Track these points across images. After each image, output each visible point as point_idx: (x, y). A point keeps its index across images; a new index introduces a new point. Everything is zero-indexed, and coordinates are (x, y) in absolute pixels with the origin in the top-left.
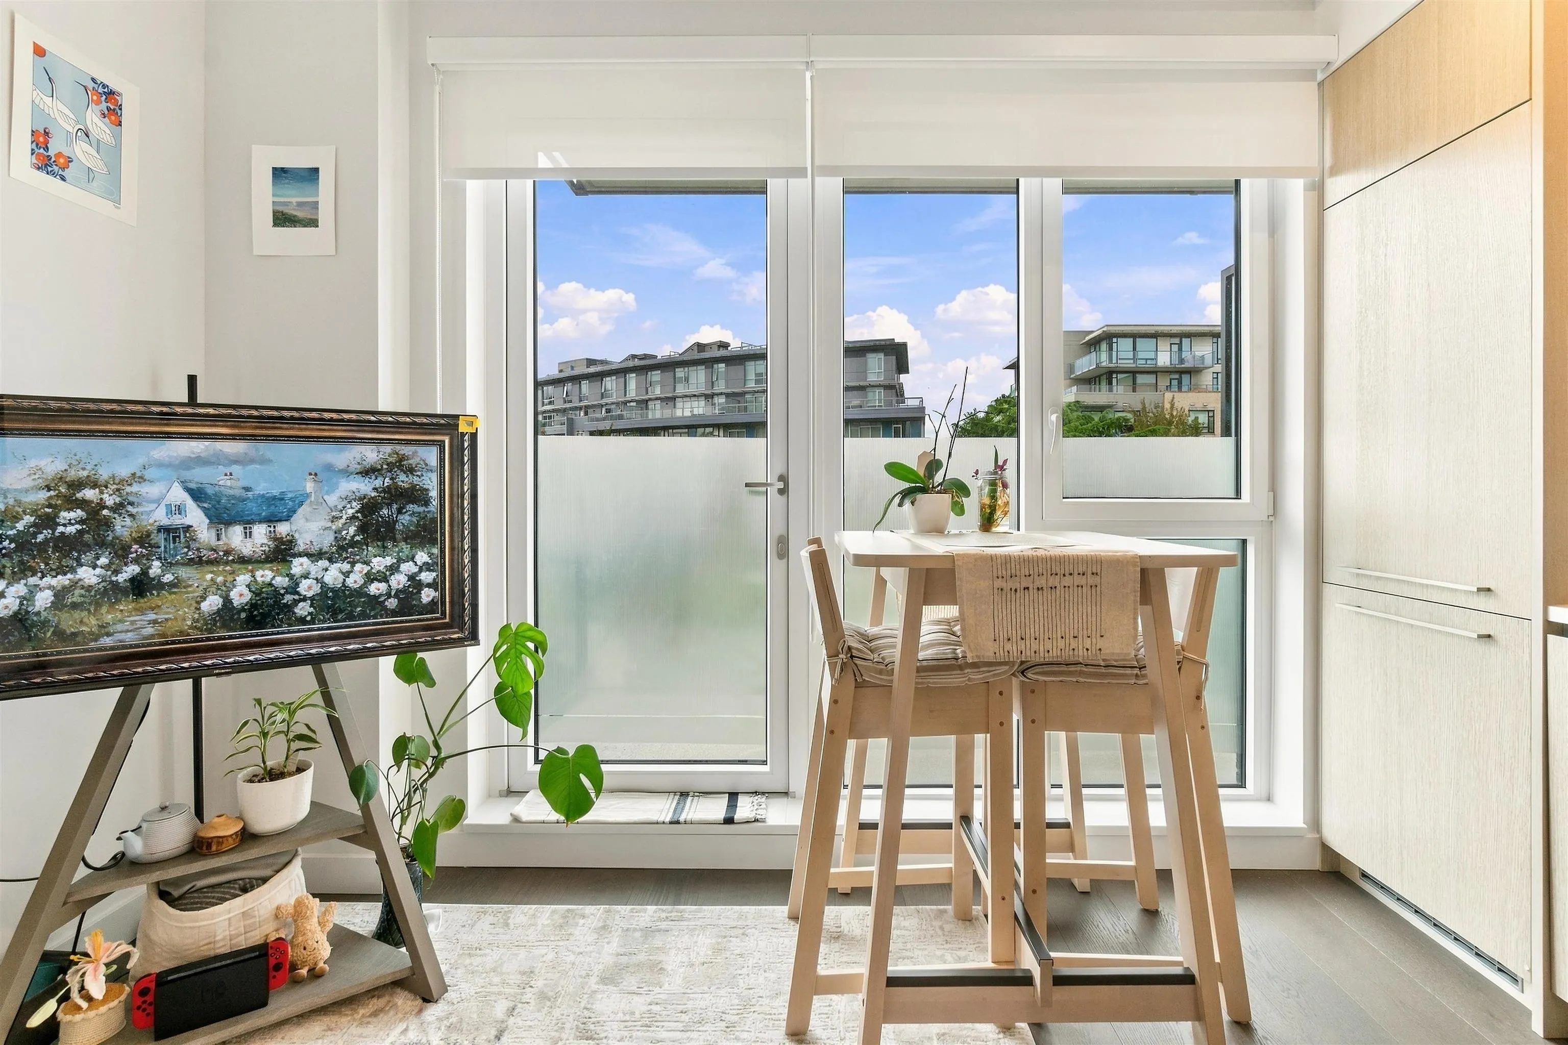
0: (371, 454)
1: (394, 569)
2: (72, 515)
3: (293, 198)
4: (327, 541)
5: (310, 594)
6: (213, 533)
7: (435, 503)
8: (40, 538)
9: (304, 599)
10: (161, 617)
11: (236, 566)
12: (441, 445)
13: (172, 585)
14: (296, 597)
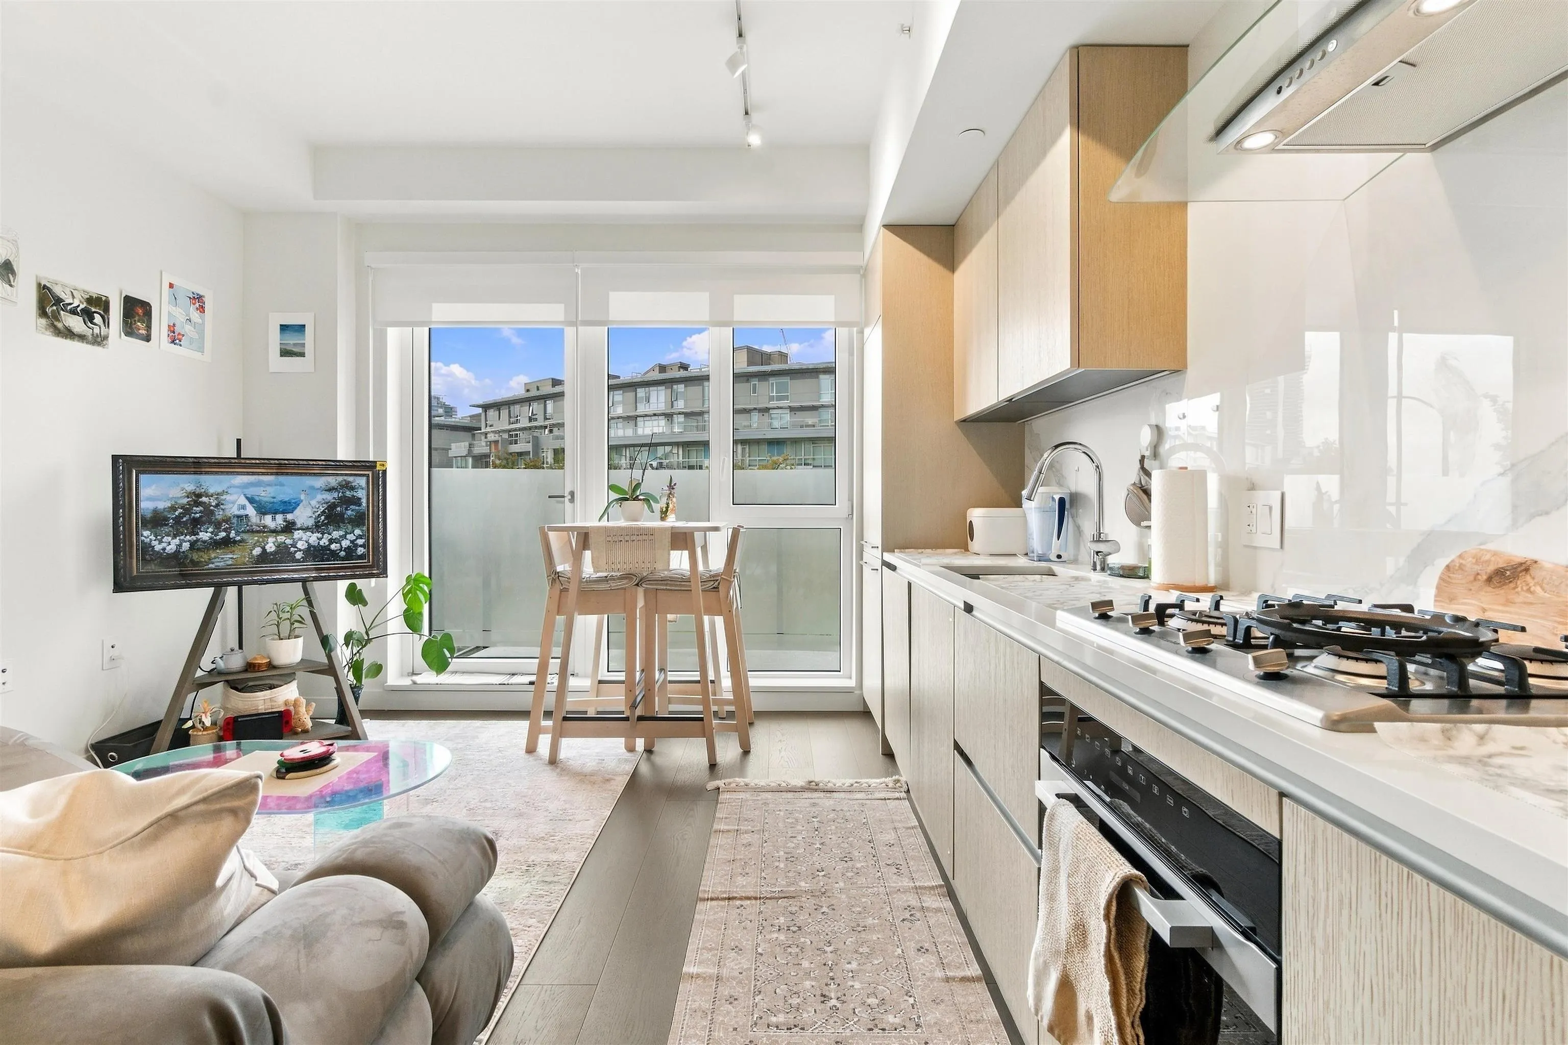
0: (333, 481)
1: (344, 537)
2: (198, 509)
3: (292, 340)
4: (310, 523)
5: (302, 548)
6: (258, 517)
7: (364, 504)
8: (184, 519)
9: (300, 550)
10: (235, 557)
11: (269, 534)
12: (368, 476)
13: (240, 541)
14: (296, 549)
